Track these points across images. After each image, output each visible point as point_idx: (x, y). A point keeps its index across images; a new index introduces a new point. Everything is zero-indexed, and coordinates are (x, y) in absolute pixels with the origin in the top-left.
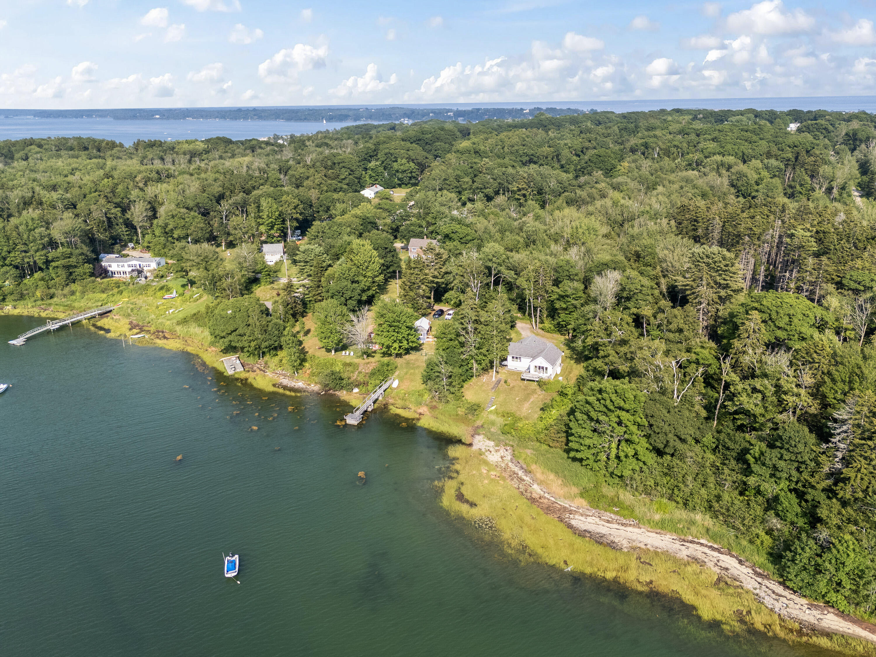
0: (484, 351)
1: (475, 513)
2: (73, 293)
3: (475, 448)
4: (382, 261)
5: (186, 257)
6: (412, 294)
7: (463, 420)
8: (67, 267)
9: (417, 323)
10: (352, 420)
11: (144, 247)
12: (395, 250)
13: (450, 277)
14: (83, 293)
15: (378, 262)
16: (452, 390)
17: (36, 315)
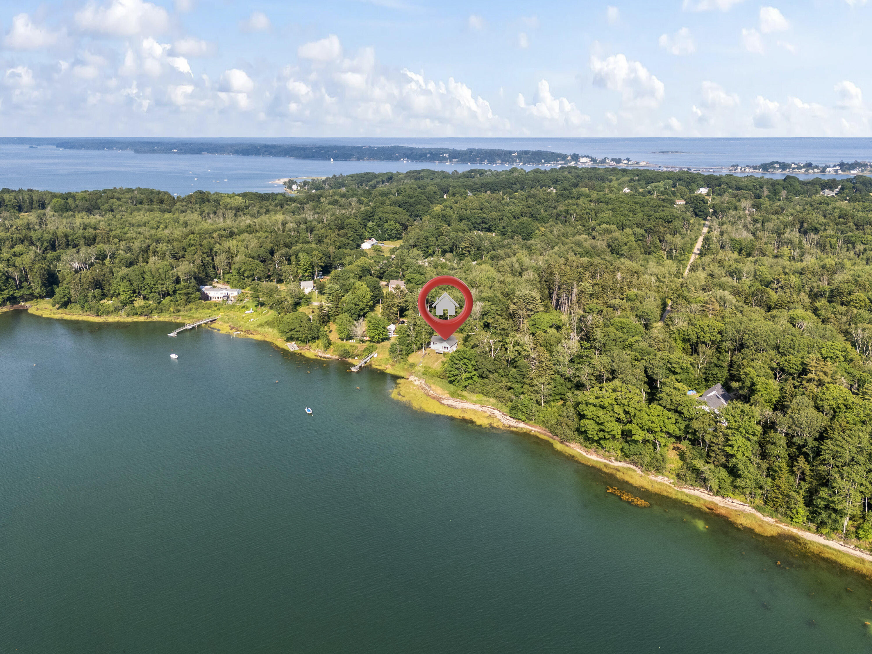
0: (418, 339)
1: (404, 399)
2: (191, 309)
3: (409, 380)
4: (372, 294)
5: (260, 289)
6: (387, 312)
7: (406, 370)
8: (187, 294)
9: (388, 327)
10: (354, 370)
11: (224, 282)
12: (380, 288)
13: (407, 303)
14: (197, 309)
15: (369, 295)
16: (402, 357)
17: (174, 321)
